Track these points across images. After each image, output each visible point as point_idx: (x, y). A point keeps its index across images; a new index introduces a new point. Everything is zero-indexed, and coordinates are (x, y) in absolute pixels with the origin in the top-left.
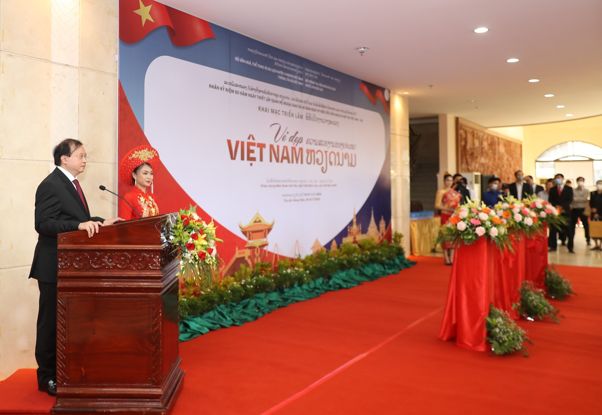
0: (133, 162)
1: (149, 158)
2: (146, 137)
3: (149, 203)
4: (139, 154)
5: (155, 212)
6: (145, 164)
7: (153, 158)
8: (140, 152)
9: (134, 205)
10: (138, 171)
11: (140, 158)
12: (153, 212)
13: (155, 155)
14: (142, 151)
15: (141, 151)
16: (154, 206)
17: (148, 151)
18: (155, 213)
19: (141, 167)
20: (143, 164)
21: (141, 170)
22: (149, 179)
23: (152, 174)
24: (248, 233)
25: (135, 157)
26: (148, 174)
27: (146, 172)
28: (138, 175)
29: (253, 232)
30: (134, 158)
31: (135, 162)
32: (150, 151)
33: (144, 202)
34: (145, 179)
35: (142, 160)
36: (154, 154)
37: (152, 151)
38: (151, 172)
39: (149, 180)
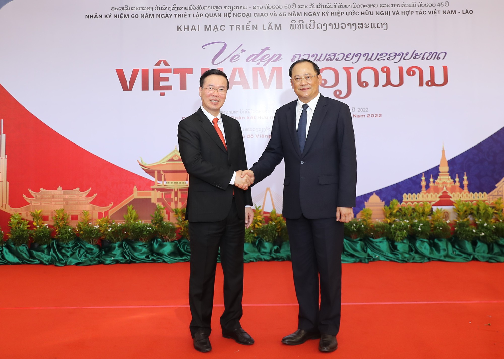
24: (156, 172)
29: (165, 172)
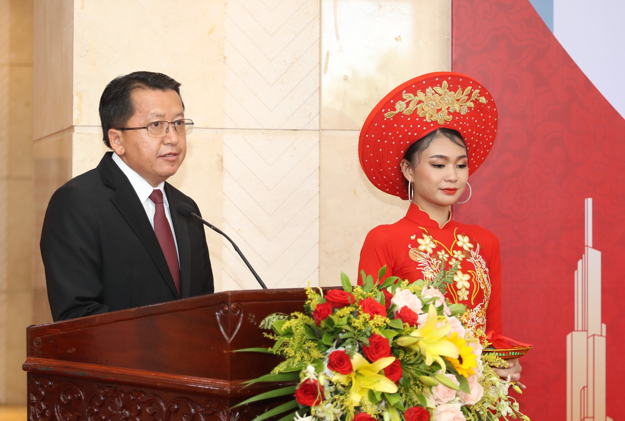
0: (399, 126)
1: (455, 114)
2: (560, 46)
3: (450, 258)
4: (420, 102)
5: (468, 285)
6: (438, 132)
7: (471, 112)
8: (421, 95)
9: (396, 263)
10: (416, 155)
11: (420, 114)
12: (459, 286)
13: (476, 102)
14: (429, 90)
15: (424, 92)
16: (467, 267)
17: (450, 89)
18: (471, 290)
19: (426, 141)
20: (432, 134)
21: (425, 152)
22: (450, 181)
23: (461, 166)
25: (406, 112)
26: (446, 167)
27: (440, 161)
28: (417, 169)
30: (400, 113)
31: (407, 126)
32: (460, 90)
33: (430, 251)
34: (438, 183)
35: (428, 121)
36: (473, 98)
37: (463, 90)
38: (460, 158)
39: (452, 186)
